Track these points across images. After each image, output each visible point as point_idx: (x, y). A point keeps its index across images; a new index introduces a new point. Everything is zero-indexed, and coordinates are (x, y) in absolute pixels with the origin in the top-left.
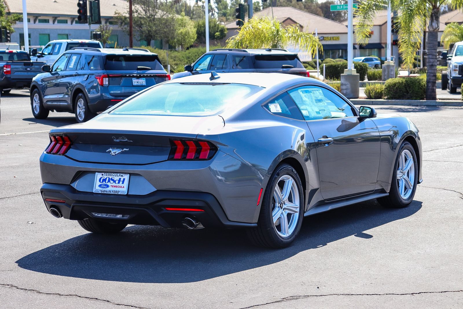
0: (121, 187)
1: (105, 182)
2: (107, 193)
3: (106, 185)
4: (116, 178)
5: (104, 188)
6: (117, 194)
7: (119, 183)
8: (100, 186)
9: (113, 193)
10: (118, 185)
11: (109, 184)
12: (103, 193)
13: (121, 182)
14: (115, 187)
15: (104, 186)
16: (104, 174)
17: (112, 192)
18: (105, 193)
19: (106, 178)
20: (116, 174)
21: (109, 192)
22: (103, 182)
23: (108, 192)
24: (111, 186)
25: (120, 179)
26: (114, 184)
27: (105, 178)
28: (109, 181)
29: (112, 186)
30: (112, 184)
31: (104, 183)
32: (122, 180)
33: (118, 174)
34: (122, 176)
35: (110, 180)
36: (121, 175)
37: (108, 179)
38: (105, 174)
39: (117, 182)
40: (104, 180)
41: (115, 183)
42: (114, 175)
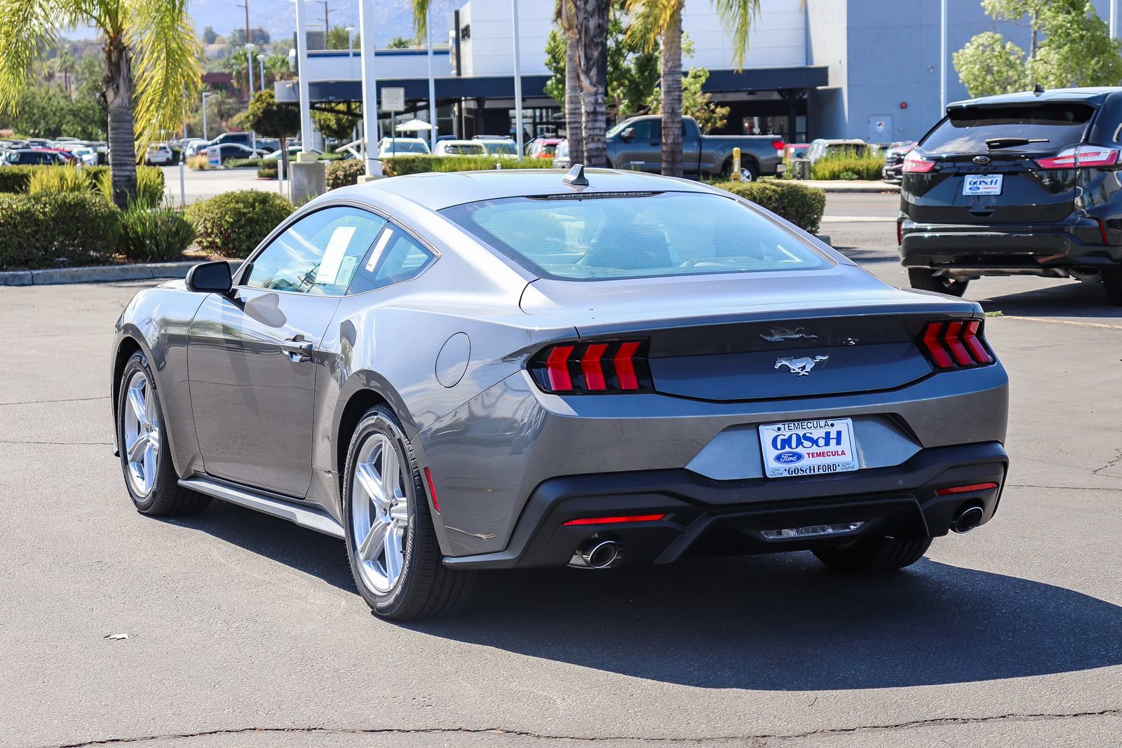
0: (835, 454)
1: (790, 447)
2: (805, 474)
3: (794, 454)
4: (818, 433)
5: (792, 461)
6: (832, 472)
7: (827, 444)
8: (778, 458)
9: (821, 472)
10: (826, 449)
11: (800, 450)
12: (794, 475)
13: (833, 442)
14: (819, 455)
15: (789, 456)
16: (780, 426)
17: (819, 469)
18: (799, 474)
19: (791, 437)
20: (815, 423)
21: (810, 470)
22: (783, 447)
23: (808, 471)
24: (809, 454)
25: (828, 434)
26: (815, 449)
27: (786, 437)
28: (799, 443)
29: (811, 455)
30: (810, 451)
31: (787, 449)
32: (833, 435)
33: (822, 423)
34: (832, 425)
35: (803, 441)
36: (830, 422)
37: (794, 438)
38: (786, 426)
39: (822, 442)
40: (787, 442)
41: (818, 445)
42: (809, 425)
